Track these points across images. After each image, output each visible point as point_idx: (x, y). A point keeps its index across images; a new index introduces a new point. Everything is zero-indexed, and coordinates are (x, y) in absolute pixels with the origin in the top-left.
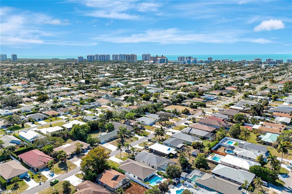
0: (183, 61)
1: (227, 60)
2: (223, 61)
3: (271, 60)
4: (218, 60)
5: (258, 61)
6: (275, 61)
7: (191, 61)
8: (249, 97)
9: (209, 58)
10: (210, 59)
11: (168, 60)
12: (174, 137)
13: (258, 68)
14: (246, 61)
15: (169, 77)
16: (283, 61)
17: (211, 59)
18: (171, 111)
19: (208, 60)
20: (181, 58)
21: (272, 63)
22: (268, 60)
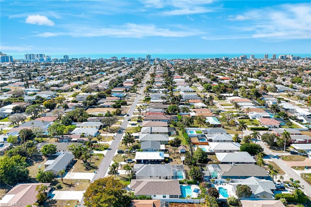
0: (33, 59)
1: (85, 58)
2: (81, 59)
3: (125, 58)
4: (75, 59)
5: (115, 58)
6: (129, 59)
7: (44, 59)
8: (152, 91)
9: (64, 56)
10: (66, 57)
11: (13, 58)
12: (144, 140)
13: (123, 65)
14: (104, 59)
15: (42, 78)
16: (134, 58)
17: (68, 57)
18: (103, 115)
19: (64, 58)
20: (30, 55)
21: (126, 60)
22: (123, 58)
